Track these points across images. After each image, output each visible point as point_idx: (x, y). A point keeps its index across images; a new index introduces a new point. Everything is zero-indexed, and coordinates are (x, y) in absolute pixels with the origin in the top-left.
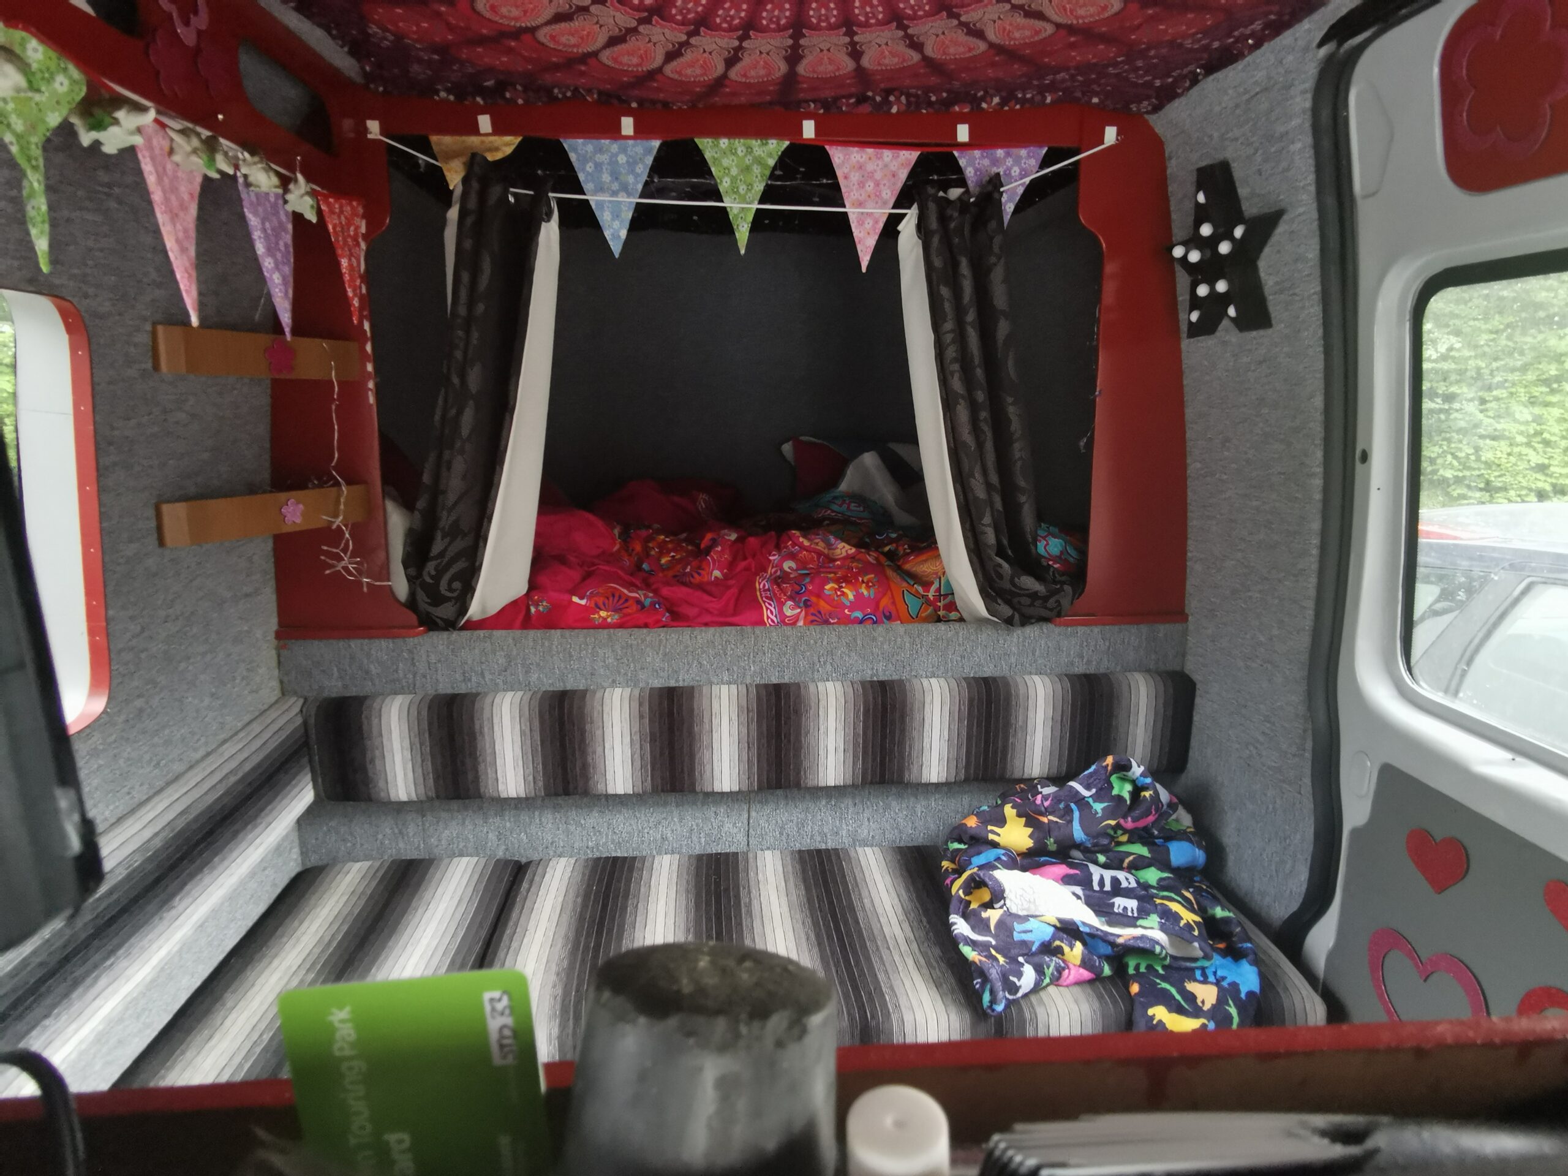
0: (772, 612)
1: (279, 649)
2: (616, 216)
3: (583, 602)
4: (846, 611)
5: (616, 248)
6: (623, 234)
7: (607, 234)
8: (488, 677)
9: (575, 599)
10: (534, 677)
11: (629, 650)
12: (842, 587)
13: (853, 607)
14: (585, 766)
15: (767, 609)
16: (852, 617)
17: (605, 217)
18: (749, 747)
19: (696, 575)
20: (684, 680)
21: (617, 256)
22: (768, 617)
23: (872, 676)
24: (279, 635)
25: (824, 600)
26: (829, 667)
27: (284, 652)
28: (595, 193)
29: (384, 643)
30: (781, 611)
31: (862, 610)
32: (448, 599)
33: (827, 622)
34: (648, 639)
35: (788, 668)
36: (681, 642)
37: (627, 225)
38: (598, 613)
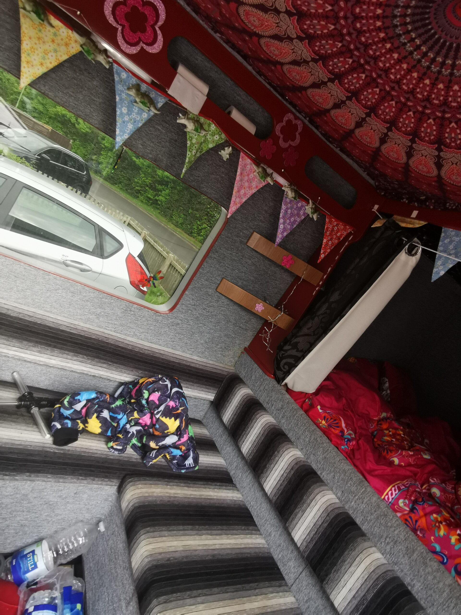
0: (392, 494)
1: (242, 353)
2: (443, 264)
3: (321, 411)
4: (432, 538)
5: (434, 278)
6: (442, 273)
7: (435, 270)
8: (273, 408)
9: (319, 407)
10: (283, 421)
11: (315, 442)
12: (442, 523)
13: (438, 540)
14: (265, 467)
15: (391, 490)
16: (432, 544)
17: (438, 263)
18: (316, 533)
19: (386, 451)
20: (323, 476)
21: (432, 281)
22: (387, 494)
23: (409, 584)
24: (245, 349)
25: (426, 520)
26: (388, 547)
27: (242, 355)
28: (441, 252)
29: (261, 371)
30: (397, 499)
31: (442, 548)
32: (282, 370)
33: (414, 531)
34: (325, 444)
35: (368, 523)
36: (335, 459)
37: (447, 270)
38: (322, 420)
